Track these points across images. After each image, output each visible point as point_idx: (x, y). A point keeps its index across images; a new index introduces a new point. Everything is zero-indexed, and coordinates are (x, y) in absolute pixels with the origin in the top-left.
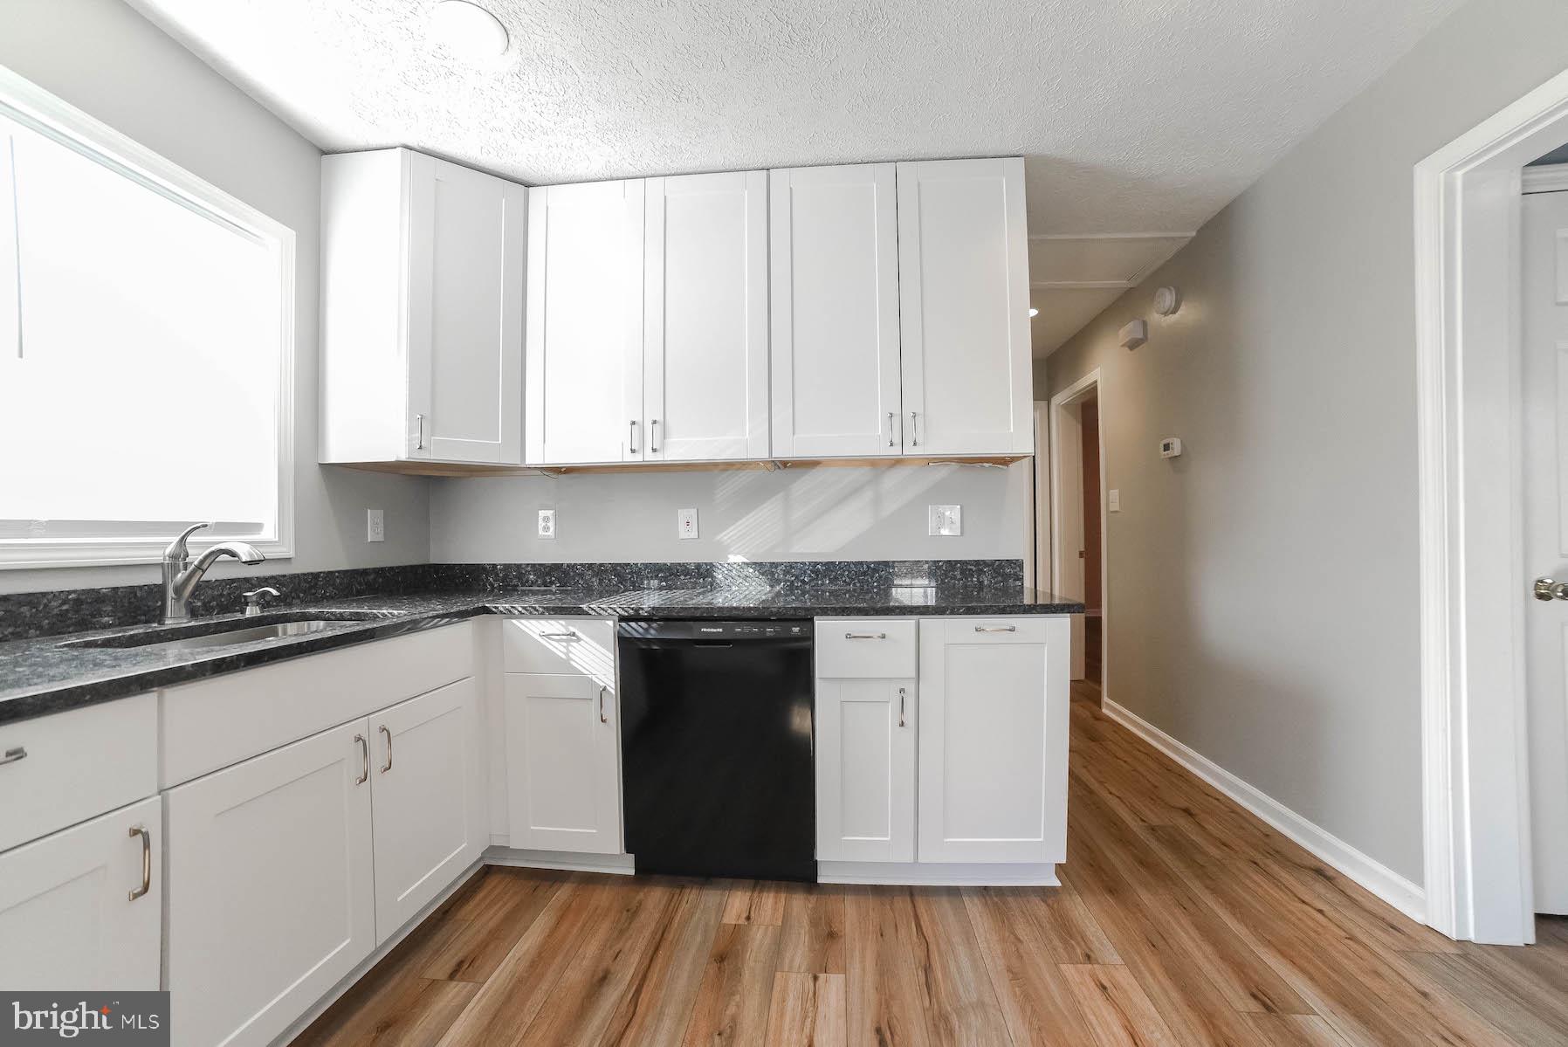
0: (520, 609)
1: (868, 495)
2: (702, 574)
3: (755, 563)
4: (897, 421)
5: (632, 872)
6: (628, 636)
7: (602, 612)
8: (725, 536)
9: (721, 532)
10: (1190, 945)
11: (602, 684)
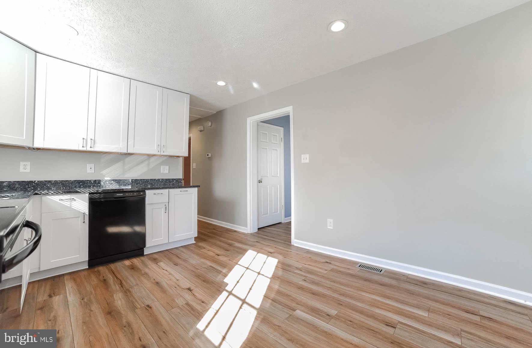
0: (52, 193)
1: (146, 162)
2: (97, 183)
3: (114, 180)
4: (160, 146)
5: (88, 267)
6: (93, 198)
7: (85, 192)
8: (104, 172)
9: (103, 171)
10: (218, 243)
11: (83, 212)
